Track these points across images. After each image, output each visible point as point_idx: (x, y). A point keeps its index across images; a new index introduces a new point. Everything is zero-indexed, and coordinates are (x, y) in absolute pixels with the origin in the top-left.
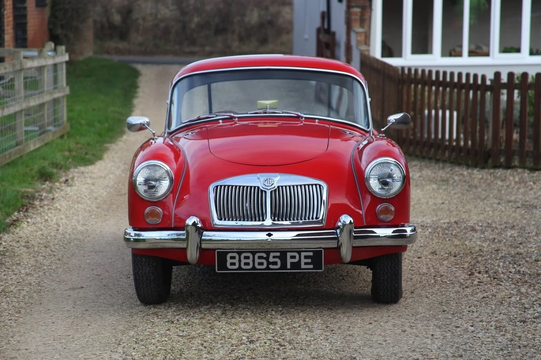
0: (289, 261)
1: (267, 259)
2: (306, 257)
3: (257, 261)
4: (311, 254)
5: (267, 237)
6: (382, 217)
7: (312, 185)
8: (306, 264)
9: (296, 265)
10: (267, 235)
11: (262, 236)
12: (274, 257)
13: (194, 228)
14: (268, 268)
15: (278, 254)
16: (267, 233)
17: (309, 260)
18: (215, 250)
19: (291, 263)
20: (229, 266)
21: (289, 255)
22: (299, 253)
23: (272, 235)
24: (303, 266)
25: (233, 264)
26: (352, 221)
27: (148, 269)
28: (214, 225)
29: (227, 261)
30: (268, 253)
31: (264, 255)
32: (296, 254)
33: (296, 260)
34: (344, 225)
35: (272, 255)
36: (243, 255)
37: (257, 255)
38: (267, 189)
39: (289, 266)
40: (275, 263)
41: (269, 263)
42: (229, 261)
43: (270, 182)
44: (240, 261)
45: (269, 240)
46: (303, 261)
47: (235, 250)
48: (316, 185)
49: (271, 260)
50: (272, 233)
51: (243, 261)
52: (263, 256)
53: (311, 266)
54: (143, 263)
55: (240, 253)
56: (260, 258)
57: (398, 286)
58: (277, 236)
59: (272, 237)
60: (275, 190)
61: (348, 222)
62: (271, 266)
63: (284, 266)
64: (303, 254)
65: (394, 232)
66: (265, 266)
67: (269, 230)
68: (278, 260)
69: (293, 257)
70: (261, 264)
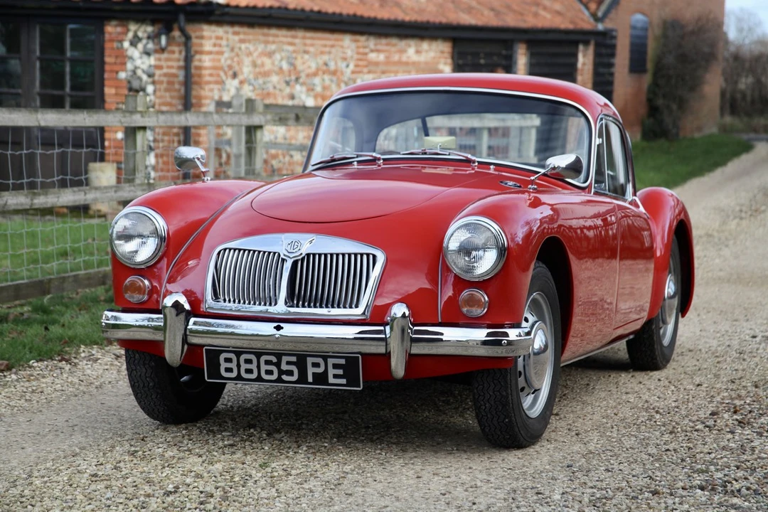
0: (311, 371)
1: (278, 365)
2: (335, 366)
3: (264, 368)
4: (342, 361)
5: (275, 332)
6: (465, 310)
7: (362, 255)
8: (335, 376)
9: (321, 378)
10: (275, 328)
11: (267, 329)
12: (288, 363)
13: (174, 312)
14: (279, 380)
15: (294, 359)
16: (276, 324)
17: (340, 372)
18: (204, 346)
19: (313, 373)
20: (223, 373)
21: (310, 360)
22: (325, 358)
23: (282, 328)
24: (331, 380)
25: (229, 370)
26: (407, 313)
27: (144, 370)
28: (206, 309)
29: (220, 365)
30: (279, 356)
31: (274, 359)
32: (320, 361)
33: (321, 370)
34: (394, 319)
35: (285, 359)
36: (243, 357)
37: (263, 358)
38: (289, 257)
39: (310, 379)
40: (290, 373)
41: (281, 372)
42: (223, 365)
43: (295, 247)
44: (239, 366)
45: (277, 336)
46: (331, 372)
47: (231, 349)
48: (368, 255)
49: (284, 367)
50: (282, 325)
51: (244, 366)
52: (272, 361)
53: (344, 381)
54: (136, 361)
55: (238, 354)
56: (267, 362)
57: (510, 421)
58: (290, 330)
59: (281, 332)
60: (303, 259)
61: (399, 315)
62: (285, 377)
63: (303, 378)
64: (331, 361)
65: (488, 335)
66: (275, 377)
67: (279, 321)
68: (294, 368)
69: (316, 365)
70: (269, 372)
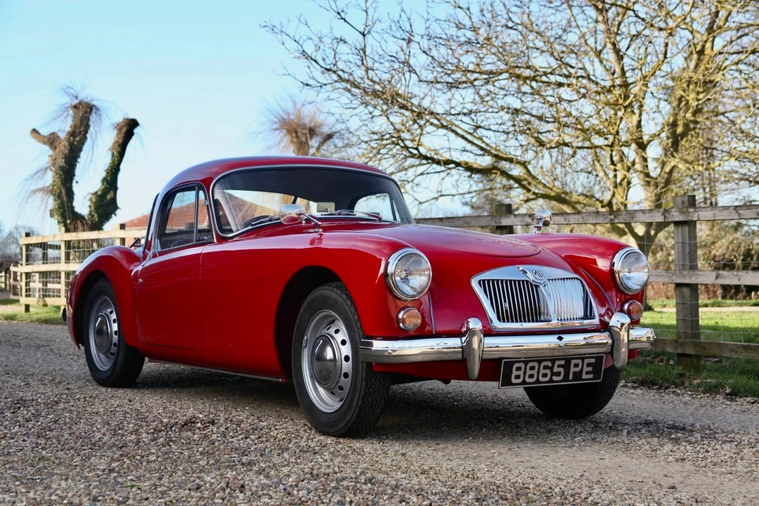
0: (573, 370)
1: (551, 368)
2: (589, 365)
3: (542, 371)
4: (593, 361)
5: (558, 342)
8: (588, 373)
9: (578, 376)
11: (551, 341)
12: (559, 366)
14: (551, 380)
15: (563, 362)
16: (558, 336)
17: (590, 369)
18: (502, 359)
19: (574, 372)
20: (514, 381)
21: (573, 362)
22: (583, 359)
23: (562, 338)
24: (584, 376)
25: (517, 377)
28: (493, 328)
29: (512, 373)
30: (553, 362)
31: (549, 364)
32: (580, 362)
33: (578, 369)
35: (557, 363)
36: (530, 364)
37: (542, 365)
38: (539, 284)
39: (571, 378)
40: (558, 374)
41: (553, 374)
42: (515, 373)
44: (525, 373)
45: (560, 345)
46: (585, 369)
47: (523, 359)
49: (556, 370)
50: (562, 336)
51: (528, 373)
52: (548, 366)
53: (591, 376)
55: (526, 363)
56: (545, 367)
58: (567, 339)
59: (562, 342)
62: (555, 378)
63: (566, 378)
64: (586, 361)
66: (548, 378)
67: (559, 333)
68: (562, 370)
69: (576, 365)
70: (545, 375)
